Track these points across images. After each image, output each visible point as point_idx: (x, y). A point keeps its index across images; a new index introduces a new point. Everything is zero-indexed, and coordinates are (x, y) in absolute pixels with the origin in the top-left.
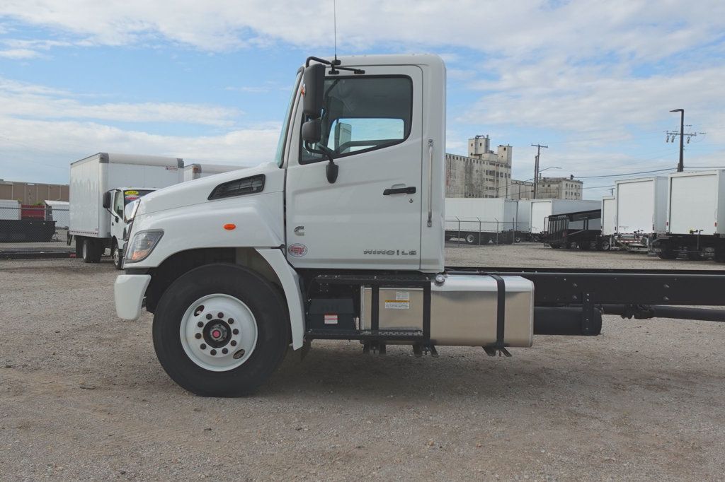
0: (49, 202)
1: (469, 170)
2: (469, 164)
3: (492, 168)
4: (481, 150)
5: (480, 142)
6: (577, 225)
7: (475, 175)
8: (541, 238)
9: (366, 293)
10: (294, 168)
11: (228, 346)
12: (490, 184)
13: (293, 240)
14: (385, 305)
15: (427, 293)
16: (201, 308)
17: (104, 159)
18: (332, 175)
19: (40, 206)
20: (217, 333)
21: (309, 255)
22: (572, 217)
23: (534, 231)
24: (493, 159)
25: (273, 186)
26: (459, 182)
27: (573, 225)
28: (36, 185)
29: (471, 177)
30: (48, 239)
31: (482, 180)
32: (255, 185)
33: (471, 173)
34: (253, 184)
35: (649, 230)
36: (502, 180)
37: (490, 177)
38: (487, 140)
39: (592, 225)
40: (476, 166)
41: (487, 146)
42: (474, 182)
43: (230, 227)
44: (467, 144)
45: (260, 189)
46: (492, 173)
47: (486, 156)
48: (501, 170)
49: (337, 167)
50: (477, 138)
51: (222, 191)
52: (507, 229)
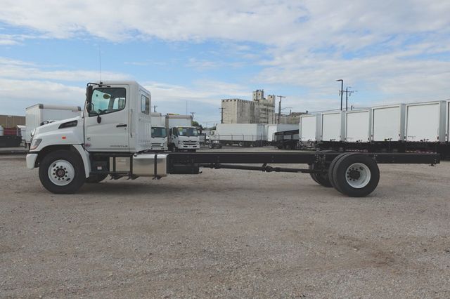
0: (19, 126)
1: (252, 108)
2: (252, 105)
3: (265, 107)
4: (260, 98)
5: (259, 93)
6: (288, 137)
7: (256, 111)
8: (272, 143)
9: (111, 159)
10: (87, 118)
11: (64, 177)
12: (264, 116)
13: (87, 142)
14: (117, 164)
15: (131, 159)
16: (55, 165)
17: (41, 107)
18: (99, 120)
19: (15, 128)
20: (61, 173)
21: (92, 147)
22: (286, 133)
23: (269, 140)
24: (265, 102)
25: (80, 124)
26: (247, 114)
27: (286, 137)
28: (12, 116)
29: (253, 113)
30: (18, 146)
31: (260, 114)
32: (74, 124)
33: (253, 110)
34: (73, 124)
35: (314, 140)
36: (270, 114)
37: (263, 112)
38: (263, 92)
39: (295, 137)
40: (256, 106)
41: (262, 95)
42: (255, 114)
43: (64, 138)
44: (252, 94)
45: (76, 125)
46: (265, 110)
47: (261, 101)
48: (269, 108)
49: (101, 118)
50: (257, 91)
51: (63, 126)
52: (259, 139)
